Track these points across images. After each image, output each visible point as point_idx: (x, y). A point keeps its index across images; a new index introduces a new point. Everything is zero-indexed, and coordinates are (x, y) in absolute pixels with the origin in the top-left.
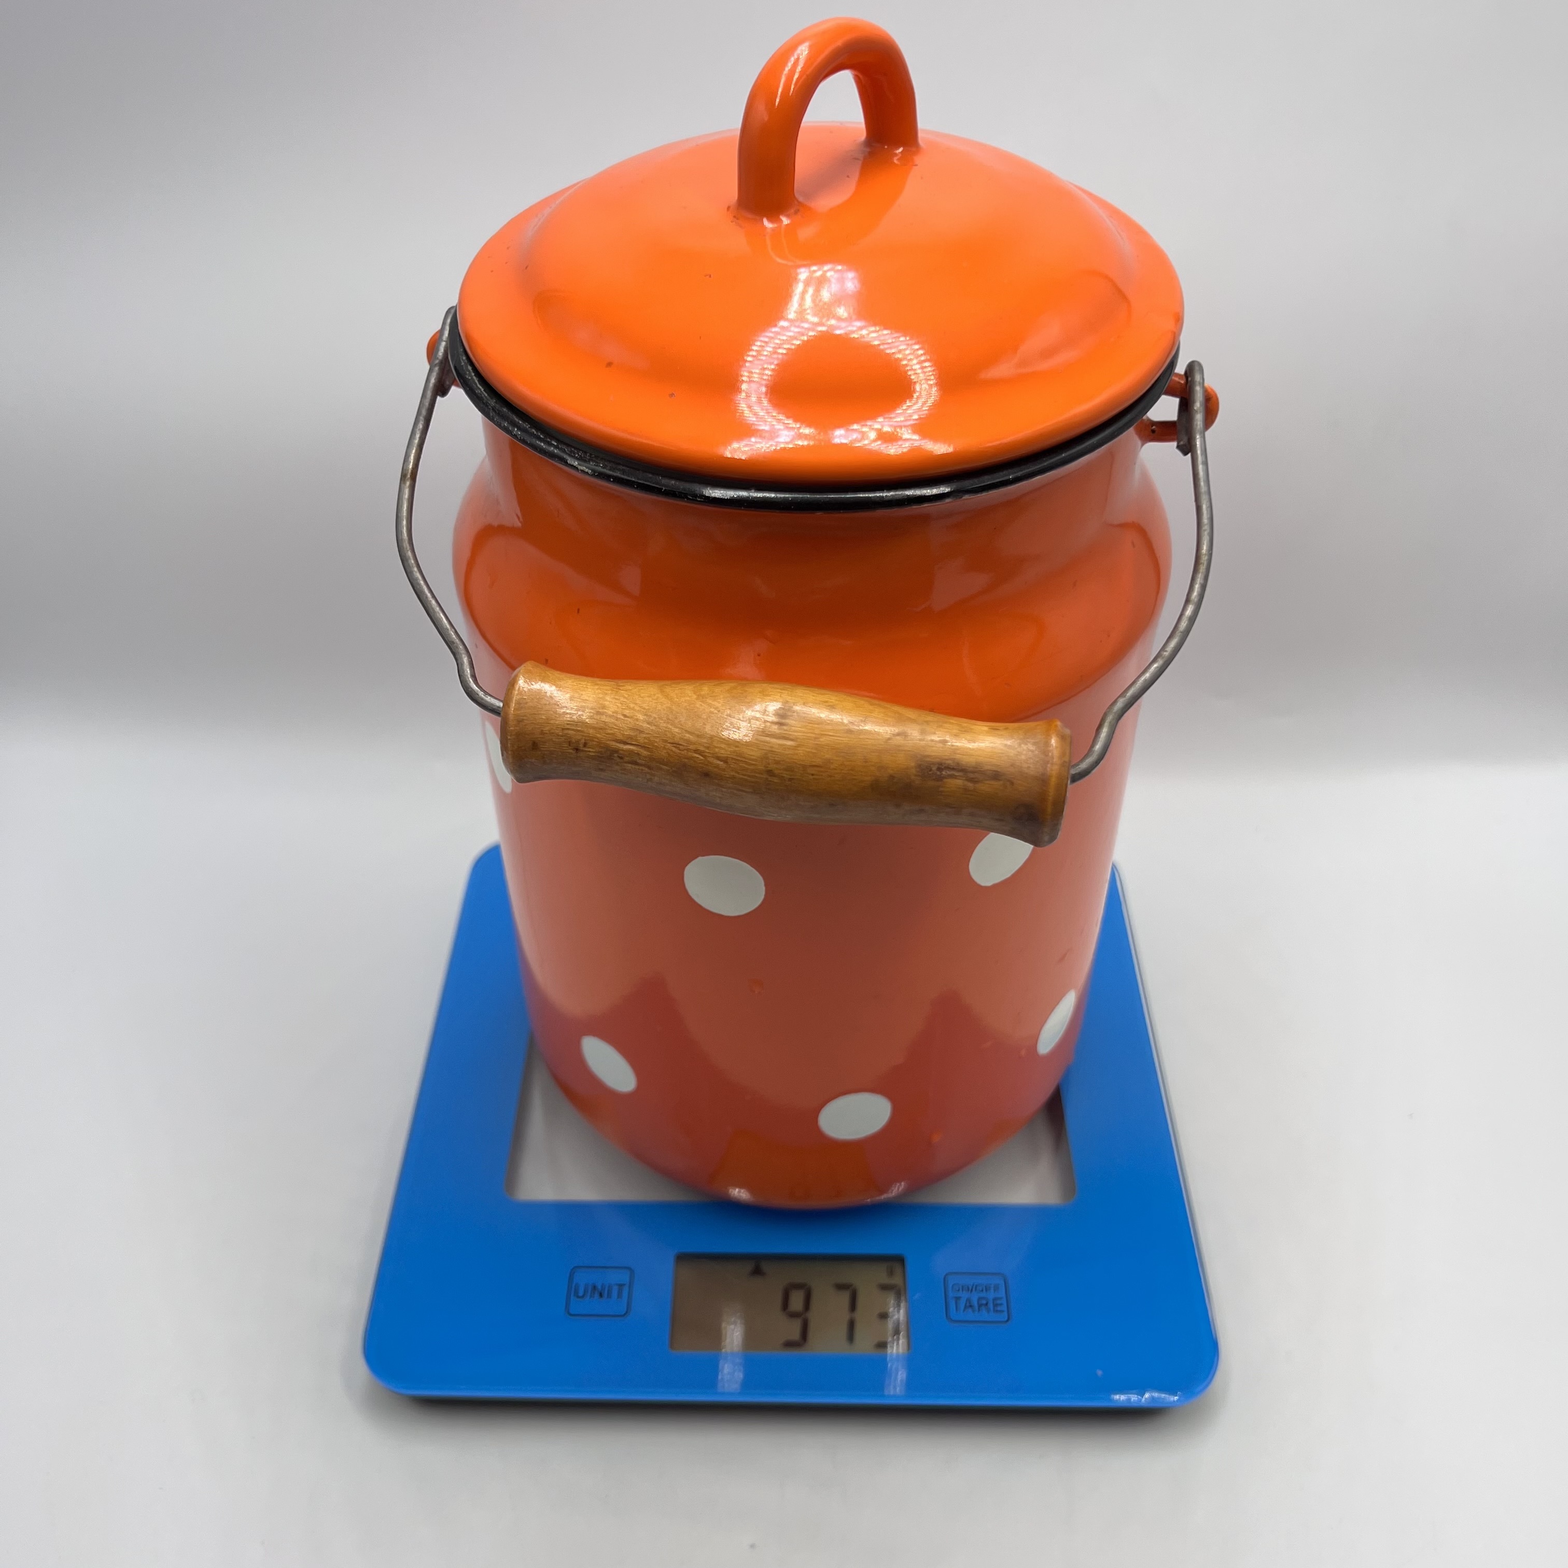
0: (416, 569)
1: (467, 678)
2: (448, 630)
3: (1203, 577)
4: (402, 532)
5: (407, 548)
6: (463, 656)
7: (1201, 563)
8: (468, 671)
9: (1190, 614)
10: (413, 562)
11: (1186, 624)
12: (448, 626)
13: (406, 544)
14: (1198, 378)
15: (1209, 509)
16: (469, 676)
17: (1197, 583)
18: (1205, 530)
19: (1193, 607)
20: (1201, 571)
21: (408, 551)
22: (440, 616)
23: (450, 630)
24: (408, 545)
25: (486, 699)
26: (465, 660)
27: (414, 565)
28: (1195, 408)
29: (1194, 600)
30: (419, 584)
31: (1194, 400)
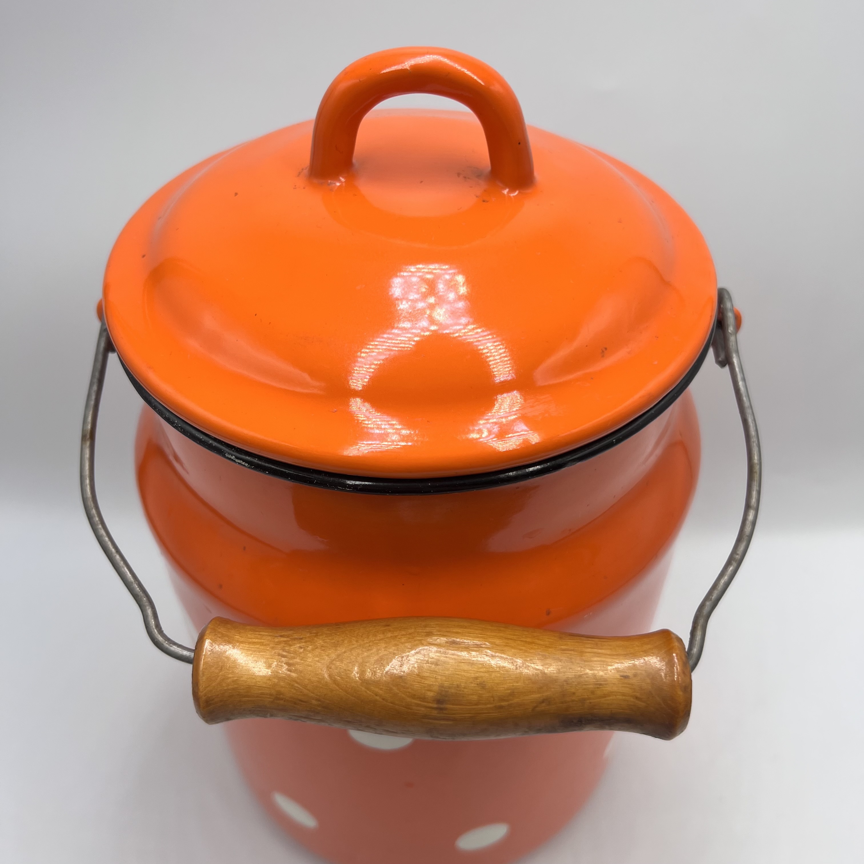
0: (100, 526)
1: (152, 629)
2: (132, 583)
3: (758, 484)
4: (86, 490)
5: (91, 506)
6: (147, 607)
7: (755, 472)
8: (152, 622)
9: (752, 519)
10: (97, 519)
11: (750, 529)
12: (132, 580)
13: (90, 503)
14: (728, 305)
15: (754, 422)
16: (154, 627)
17: (754, 491)
18: (753, 442)
19: (754, 512)
20: (756, 478)
21: (92, 509)
22: (125, 570)
23: (134, 583)
24: (92, 503)
25: (171, 648)
26: (149, 612)
27: (99, 522)
28: (730, 331)
29: (754, 506)
30: (105, 541)
31: (728, 324)
